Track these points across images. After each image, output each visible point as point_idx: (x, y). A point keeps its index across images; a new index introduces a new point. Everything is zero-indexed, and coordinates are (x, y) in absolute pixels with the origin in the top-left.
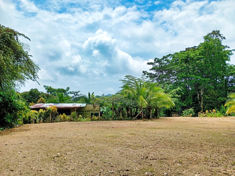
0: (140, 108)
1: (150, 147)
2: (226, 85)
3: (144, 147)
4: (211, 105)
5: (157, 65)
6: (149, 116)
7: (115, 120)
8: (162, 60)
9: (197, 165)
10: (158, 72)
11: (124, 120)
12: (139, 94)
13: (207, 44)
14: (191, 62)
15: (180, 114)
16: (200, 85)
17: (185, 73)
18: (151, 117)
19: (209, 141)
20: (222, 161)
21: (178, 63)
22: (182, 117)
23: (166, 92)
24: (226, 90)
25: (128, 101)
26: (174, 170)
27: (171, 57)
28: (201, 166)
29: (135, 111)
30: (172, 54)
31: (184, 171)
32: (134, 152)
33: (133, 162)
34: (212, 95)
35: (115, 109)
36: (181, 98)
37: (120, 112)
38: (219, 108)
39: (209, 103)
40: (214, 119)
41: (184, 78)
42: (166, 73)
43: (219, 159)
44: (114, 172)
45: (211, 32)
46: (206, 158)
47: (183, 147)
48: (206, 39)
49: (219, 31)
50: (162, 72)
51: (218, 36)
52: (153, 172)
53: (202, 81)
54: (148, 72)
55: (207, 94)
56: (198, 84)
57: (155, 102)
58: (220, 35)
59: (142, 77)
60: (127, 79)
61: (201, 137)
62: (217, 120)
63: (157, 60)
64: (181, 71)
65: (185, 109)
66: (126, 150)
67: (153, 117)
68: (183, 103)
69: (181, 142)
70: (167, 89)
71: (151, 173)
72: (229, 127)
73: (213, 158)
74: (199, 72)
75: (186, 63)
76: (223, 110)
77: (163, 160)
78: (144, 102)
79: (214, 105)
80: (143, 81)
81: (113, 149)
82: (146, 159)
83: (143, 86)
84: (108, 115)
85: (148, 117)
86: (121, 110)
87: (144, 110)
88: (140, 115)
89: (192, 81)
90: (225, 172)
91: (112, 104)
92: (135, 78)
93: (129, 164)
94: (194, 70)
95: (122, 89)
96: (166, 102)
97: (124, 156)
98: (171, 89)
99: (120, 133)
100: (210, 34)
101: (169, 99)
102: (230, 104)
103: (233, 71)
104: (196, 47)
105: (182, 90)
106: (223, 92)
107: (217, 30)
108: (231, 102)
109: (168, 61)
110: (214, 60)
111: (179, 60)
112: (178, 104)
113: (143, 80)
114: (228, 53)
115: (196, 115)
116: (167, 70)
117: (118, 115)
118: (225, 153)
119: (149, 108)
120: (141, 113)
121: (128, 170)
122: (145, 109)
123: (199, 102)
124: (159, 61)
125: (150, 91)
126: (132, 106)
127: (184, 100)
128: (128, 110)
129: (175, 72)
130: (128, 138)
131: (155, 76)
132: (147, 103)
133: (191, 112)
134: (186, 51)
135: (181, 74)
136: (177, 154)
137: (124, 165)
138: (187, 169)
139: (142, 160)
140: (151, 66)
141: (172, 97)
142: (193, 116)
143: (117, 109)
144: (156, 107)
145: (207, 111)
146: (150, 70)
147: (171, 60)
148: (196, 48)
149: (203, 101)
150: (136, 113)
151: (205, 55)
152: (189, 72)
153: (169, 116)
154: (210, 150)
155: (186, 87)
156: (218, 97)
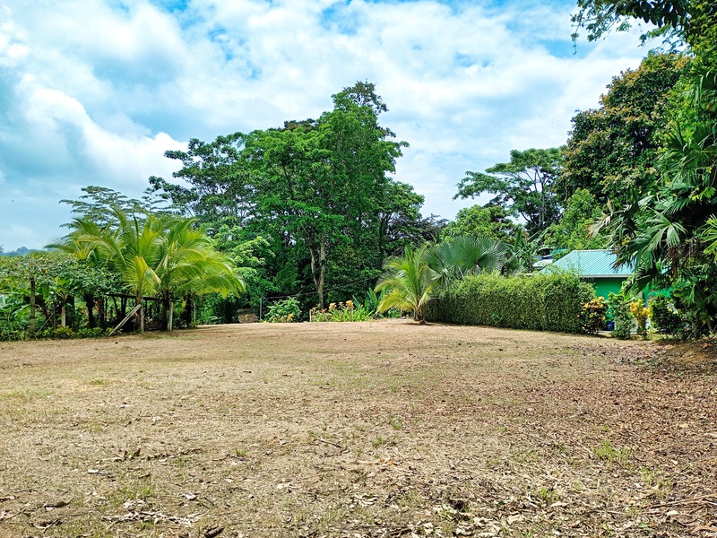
0: (133, 297)
1: (154, 420)
2: (381, 235)
3: (130, 423)
4: (344, 288)
5: (198, 163)
6: (165, 321)
7: (40, 337)
8: (215, 149)
9: (285, 459)
10: (201, 183)
11: (75, 337)
12: (131, 250)
13: (341, 118)
14: (297, 164)
15: (262, 314)
16: (318, 232)
17: (281, 195)
18: (170, 325)
19: (327, 387)
20: (352, 440)
21: (261, 162)
22: (265, 323)
23: (222, 249)
24: (381, 250)
25: (93, 273)
26: (219, 481)
27: (240, 143)
28: (297, 459)
29: (116, 306)
30: (246, 132)
31: (248, 480)
32: (95, 441)
33: (84, 473)
34: (349, 262)
35: (40, 301)
36: (267, 267)
37: (60, 312)
38: (362, 298)
39: (341, 282)
40: (348, 325)
41: (276, 209)
42: (224, 191)
43: (344, 433)
44: (9, 516)
45: (353, 85)
46: (311, 434)
47: (255, 411)
48: (340, 102)
49: (371, 87)
50: (210, 184)
51: (369, 100)
52: (151, 496)
53: (324, 221)
54: (167, 182)
55: (335, 258)
56: (314, 228)
57: (186, 279)
58: (374, 97)
59: (146, 195)
60: (91, 201)
61: (307, 379)
62: (354, 329)
63: (199, 148)
64: (267, 189)
65: (275, 300)
66: (66, 437)
67: (178, 326)
68: (272, 284)
69: (250, 396)
70: (225, 240)
71: (142, 501)
72: (381, 347)
73: (330, 432)
74: (317, 195)
75: (283, 165)
76: (371, 301)
77: (188, 456)
78: (150, 276)
79: (351, 288)
80: (148, 209)
81: (14, 440)
82: (132, 458)
83: (148, 226)
84: (12, 320)
85: (159, 326)
86: (64, 302)
87: (149, 303)
88: (134, 320)
89: (299, 220)
90: (356, 467)
91: (28, 284)
92: (121, 197)
93: (70, 481)
94: (305, 189)
95: (73, 230)
96: (219, 279)
97: (57, 458)
98: (237, 239)
99: (53, 381)
100: (349, 90)
101: (230, 268)
102: (389, 287)
103: (400, 199)
104: (313, 121)
105: (268, 244)
106: (375, 254)
107: (369, 83)
108: (390, 281)
109: (231, 153)
110: (356, 164)
111: (266, 154)
112: (257, 285)
113: (147, 206)
114: (391, 150)
115: (303, 318)
116: (226, 181)
117: (51, 321)
118: (361, 416)
119: (165, 298)
120: (138, 312)
121: (61, 505)
122: (150, 299)
123: (315, 280)
124: (203, 151)
125: (170, 243)
126: (104, 291)
127: (274, 272)
128: (90, 306)
129: (251, 190)
130: (81, 396)
131: (190, 196)
132: (159, 281)
133: (291, 309)
134: (283, 131)
135: (270, 196)
136: (235, 433)
137: (52, 488)
138: (255, 471)
139: (118, 464)
140: (178, 165)
141: (240, 265)
142: (297, 319)
143: (49, 301)
144: (189, 295)
145: (331, 304)
146: (175, 175)
147: (241, 153)
148: (313, 124)
149: (325, 279)
150: (122, 314)
151: (336, 149)
152: (292, 192)
153: (230, 321)
154: (326, 410)
155: (283, 237)
156: (362, 268)
